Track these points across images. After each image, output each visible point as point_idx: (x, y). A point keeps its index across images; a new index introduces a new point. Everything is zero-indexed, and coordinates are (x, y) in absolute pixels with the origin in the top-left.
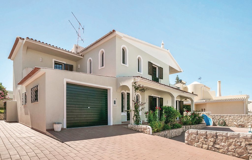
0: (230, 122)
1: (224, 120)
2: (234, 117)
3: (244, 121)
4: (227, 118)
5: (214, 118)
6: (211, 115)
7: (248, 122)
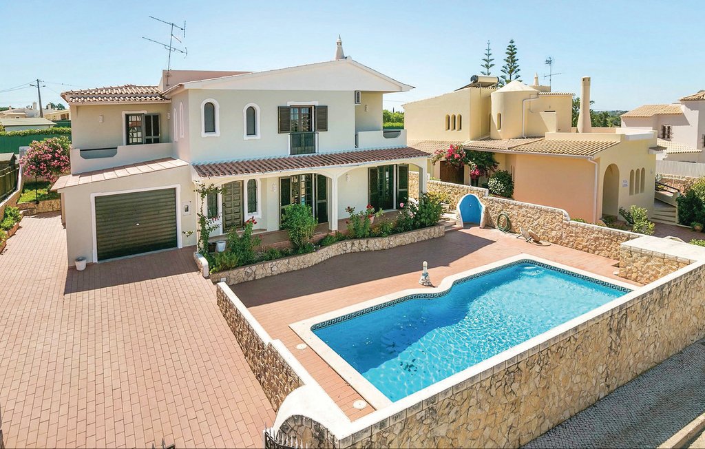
0: (519, 222)
1: (509, 215)
2: (526, 211)
3: (544, 225)
4: (514, 212)
5: (492, 206)
6: (486, 198)
7: (552, 230)
